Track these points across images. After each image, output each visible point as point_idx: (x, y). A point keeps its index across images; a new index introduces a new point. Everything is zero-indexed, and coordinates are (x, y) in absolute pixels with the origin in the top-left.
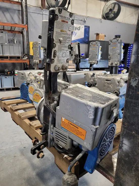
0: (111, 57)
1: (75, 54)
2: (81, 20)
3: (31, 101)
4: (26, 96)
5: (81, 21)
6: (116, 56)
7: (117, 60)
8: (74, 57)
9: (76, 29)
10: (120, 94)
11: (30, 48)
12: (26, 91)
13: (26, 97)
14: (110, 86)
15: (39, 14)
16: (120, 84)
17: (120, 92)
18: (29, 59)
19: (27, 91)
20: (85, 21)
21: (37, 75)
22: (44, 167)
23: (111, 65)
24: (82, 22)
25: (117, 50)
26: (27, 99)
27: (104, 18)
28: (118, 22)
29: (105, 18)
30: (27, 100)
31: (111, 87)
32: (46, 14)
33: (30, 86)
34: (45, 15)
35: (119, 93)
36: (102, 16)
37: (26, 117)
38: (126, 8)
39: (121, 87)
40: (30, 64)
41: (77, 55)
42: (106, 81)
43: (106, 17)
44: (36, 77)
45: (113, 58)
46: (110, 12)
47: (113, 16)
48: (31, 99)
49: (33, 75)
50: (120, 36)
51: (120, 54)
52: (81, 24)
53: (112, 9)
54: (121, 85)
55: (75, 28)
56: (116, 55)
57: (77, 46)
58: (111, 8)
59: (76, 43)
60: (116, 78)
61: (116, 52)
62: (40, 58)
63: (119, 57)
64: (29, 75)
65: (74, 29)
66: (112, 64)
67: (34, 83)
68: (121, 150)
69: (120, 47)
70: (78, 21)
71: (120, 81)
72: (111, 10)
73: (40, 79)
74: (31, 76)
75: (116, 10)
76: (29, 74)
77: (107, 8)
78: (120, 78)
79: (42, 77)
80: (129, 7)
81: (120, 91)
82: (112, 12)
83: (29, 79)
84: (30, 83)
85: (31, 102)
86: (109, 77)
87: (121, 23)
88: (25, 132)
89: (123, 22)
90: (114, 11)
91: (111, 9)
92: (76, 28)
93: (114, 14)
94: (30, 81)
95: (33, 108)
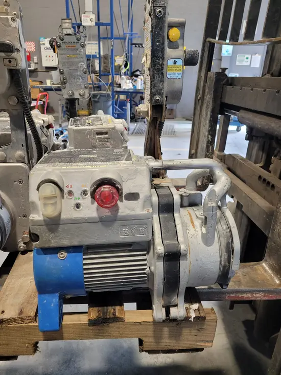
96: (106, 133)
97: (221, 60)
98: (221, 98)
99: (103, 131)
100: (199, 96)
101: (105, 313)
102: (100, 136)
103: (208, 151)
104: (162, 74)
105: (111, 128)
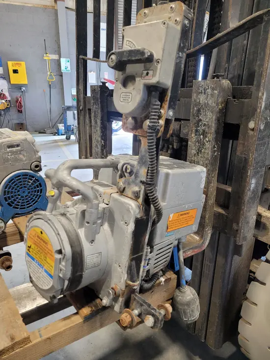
14: (21, 156)
96: (18, 146)
97: (62, 76)
98: (107, 108)
99: (15, 144)
100: (81, 107)
101: (96, 306)
102: (12, 149)
103: (103, 154)
105: (22, 140)
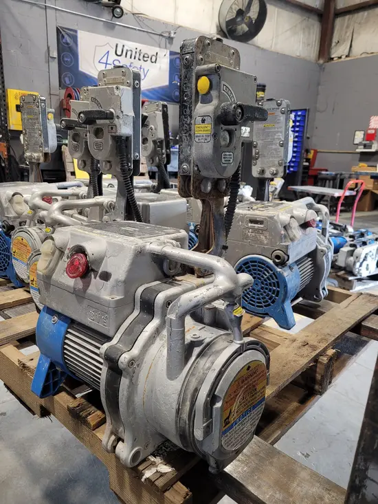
0: (258, 152)
1: (155, 139)
2: (161, 35)
3: (22, 281)
4: (4, 265)
5: (161, 37)
6: (275, 150)
7: (277, 163)
8: (150, 145)
9: (145, 59)
10: (288, 260)
11: (8, 107)
12: (4, 250)
13: (6, 269)
15: (35, 8)
16: (290, 232)
17: (288, 256)
18: (8, 141)
19: (8, 249)
20: (172, 38)
21: (38, 201)
22: (66, 469)
23: (261, 176)
24: (164, 39)
25: (278, 132)
26: (8, 273)
27: (222, 33)
28: (258, 47)
29: (226, 33)
30: (6, 276)
31: (265, 242)
32: (56, 9)
33: (17, 236)
34: (54, 10)
35: (286, 257)
36: (217, 27)
37: (7, 338)
38: (280, 10)
39: (292, 240)
40: (10, 157)
41: (161, 142)
42: (250, 225)
43: (228, 31)
44: (35, 208)
45: (266, 154)
46: (239, 19)
47: (246, 28)
48: (23, 276)
49: (26, 202)
50: (264, 86)
51: (284, 145)
52: (160, 47)
53: (244, 9)
54: (291, 236)
55: (144, 57)
56: (274, 147)
57: (160, 114)
58: (241, 7)
59: (157, 105)
60: (278, 215)
61: (274, 139)
62: (45, 146)
63: (282, 154)
64: (10, 201)
65: (141, 58)
66: (263, 172)
67: (30, 226)
68: (357, 497)
69: (286, 125)
70: (151, 37)
71: (289, 224)
72: (240, 13)
73: (52, 219)
74: (19, 203)
75: (253, 13)
76: (13, 195)
77: (231, 8)
78: (290, 215)
79: (56, 212)
80: (288, 9)
81: (290, 253)
82: (243, 19)
83: (13, 212)
84: (16, 224)
85: (22, 284)
86: (257, 212)
87: (267, 50)
88: (5, 384)
89: (273, 49)
90: (250, 17)
91: (240, 9)
92: (146, 56)
93: (250, 24)
94: (15, 218)
95: (29, 306)
104: (190, 135)
